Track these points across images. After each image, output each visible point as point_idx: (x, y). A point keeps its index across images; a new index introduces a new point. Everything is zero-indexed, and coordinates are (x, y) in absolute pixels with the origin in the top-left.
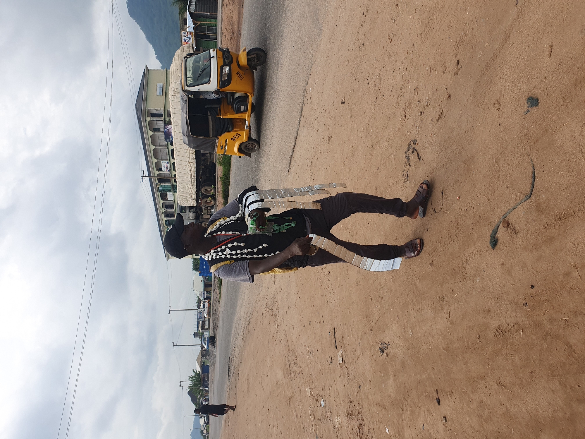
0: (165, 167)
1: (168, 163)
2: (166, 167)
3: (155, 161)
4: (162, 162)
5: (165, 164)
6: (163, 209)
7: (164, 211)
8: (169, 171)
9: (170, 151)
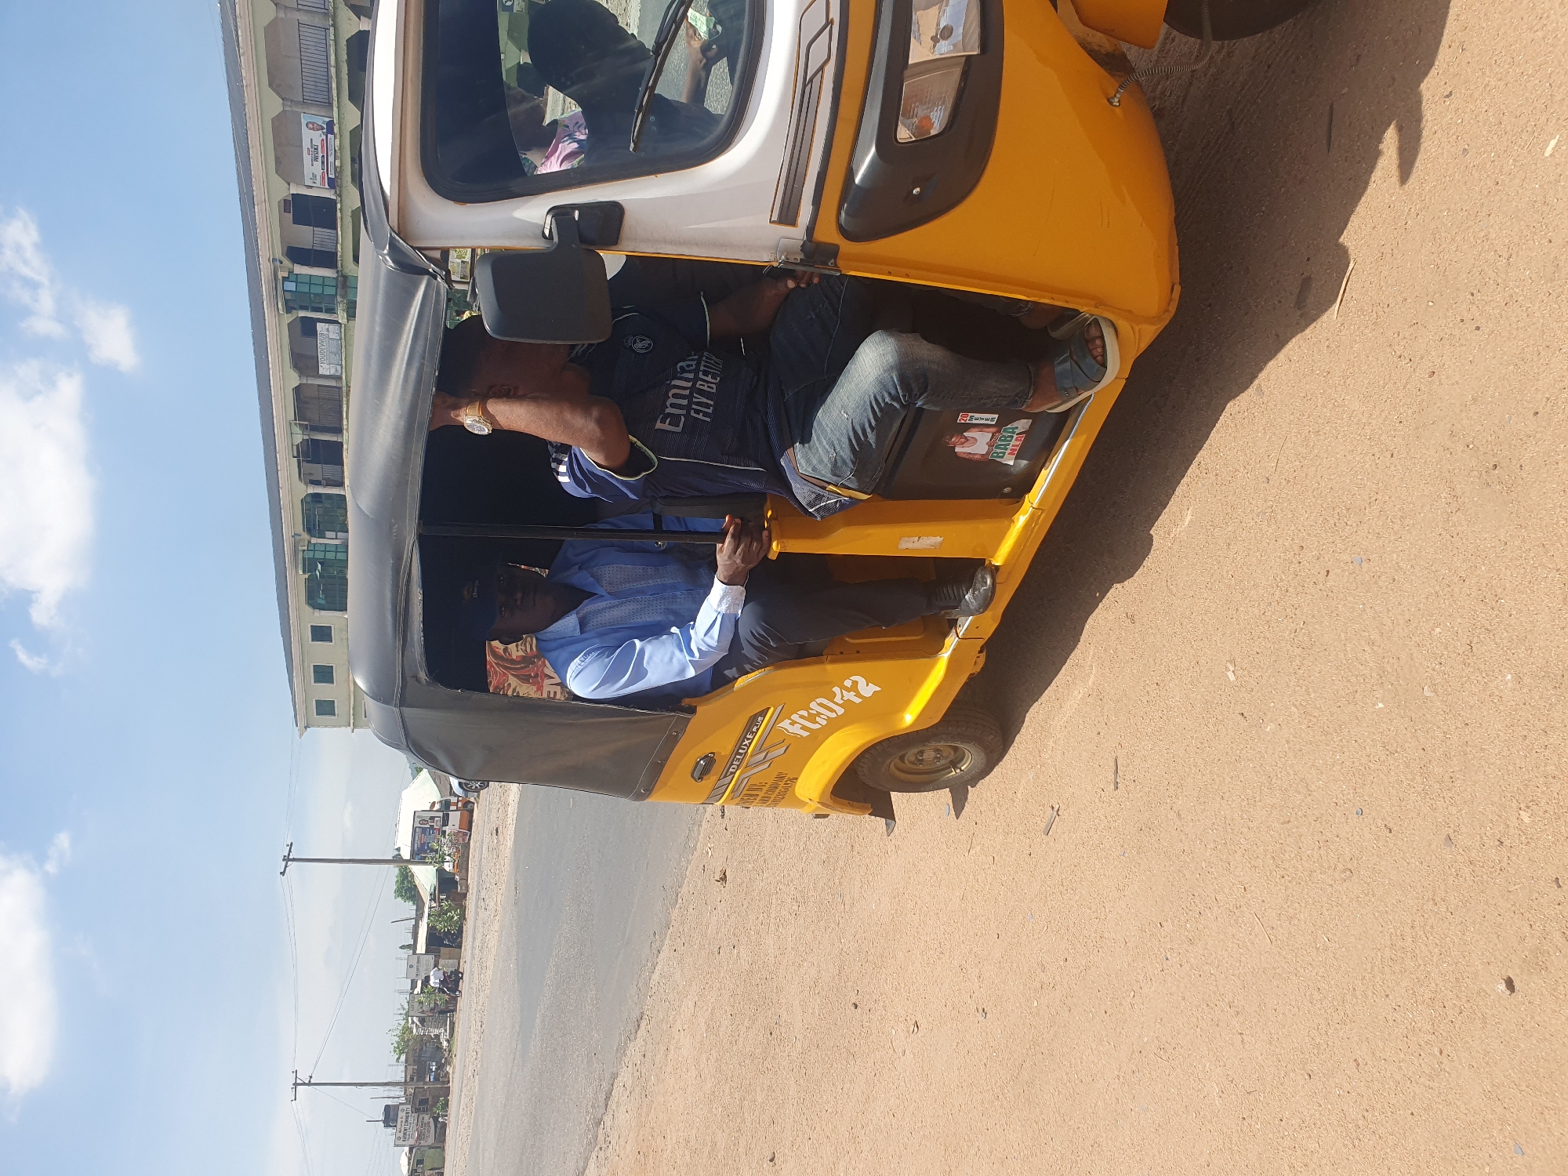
0: (316, 159)
1: (330, 125)
2: (320, 155)
3: (276, 108)
4: (304, 122)
5: (317, 137)
8: (332, 184)
9: (343, 43)
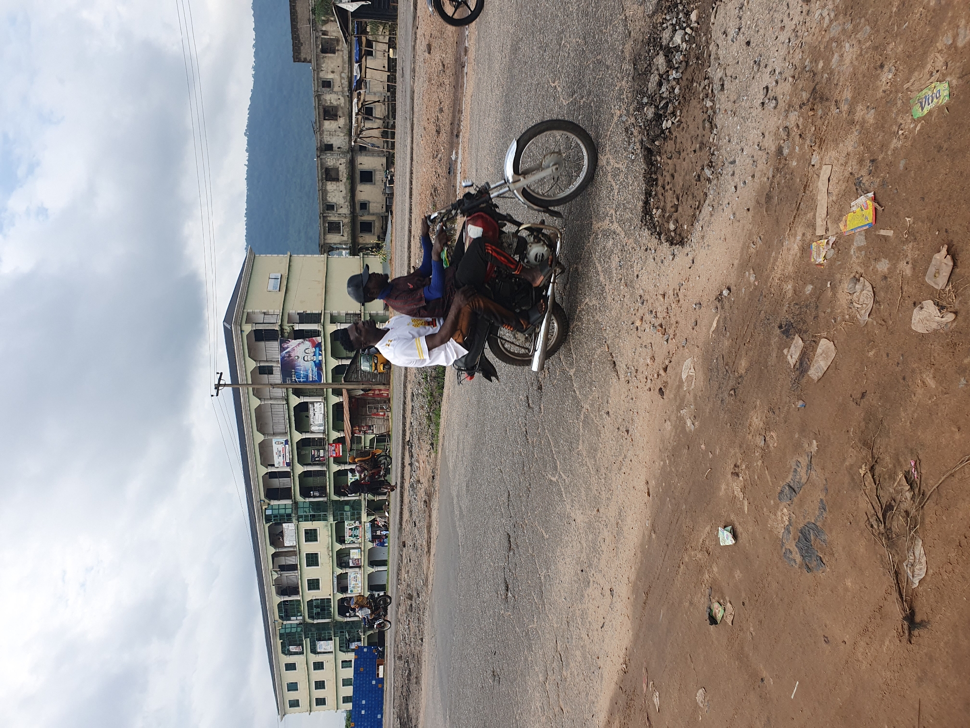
0: (280, 456)
1: (286, 442)
3: (259, 438)
4: (274, 442)
5: (281, 447)
6: (274, 573)
7: (275, 576)
8: (288, 464)
9: (292, 409)
